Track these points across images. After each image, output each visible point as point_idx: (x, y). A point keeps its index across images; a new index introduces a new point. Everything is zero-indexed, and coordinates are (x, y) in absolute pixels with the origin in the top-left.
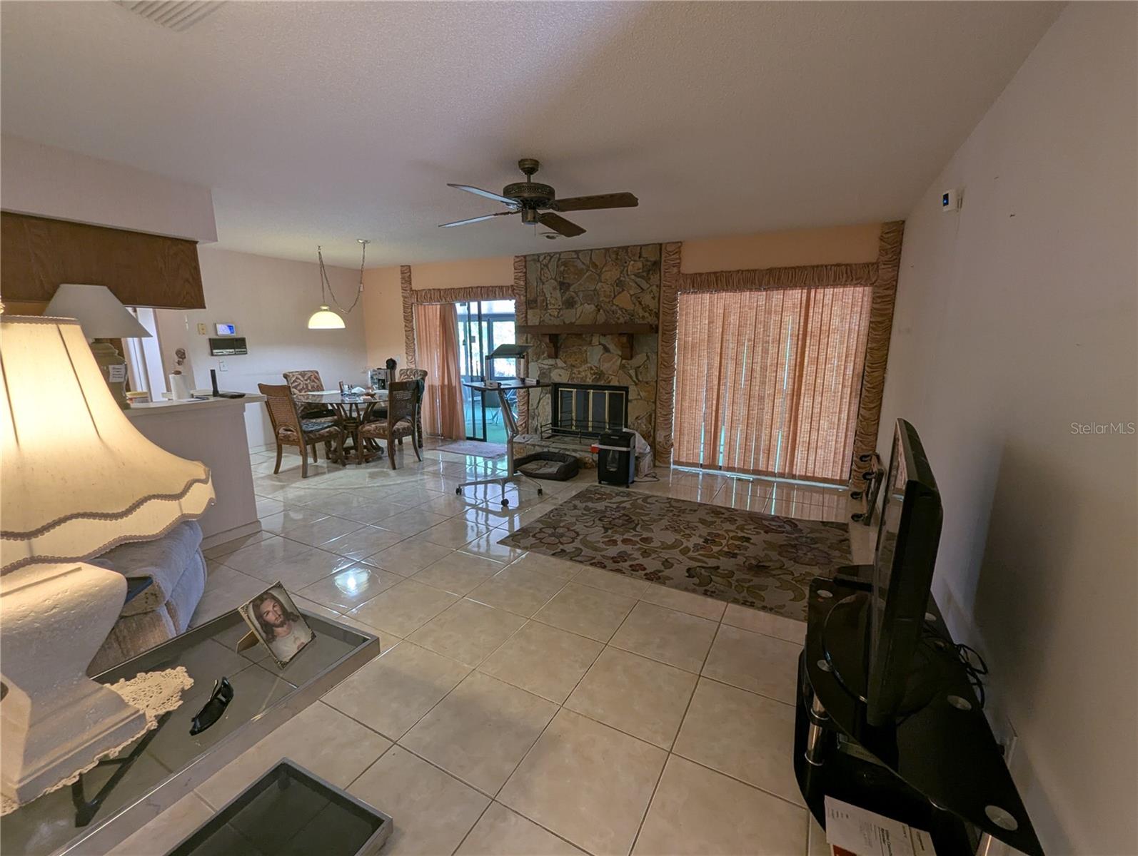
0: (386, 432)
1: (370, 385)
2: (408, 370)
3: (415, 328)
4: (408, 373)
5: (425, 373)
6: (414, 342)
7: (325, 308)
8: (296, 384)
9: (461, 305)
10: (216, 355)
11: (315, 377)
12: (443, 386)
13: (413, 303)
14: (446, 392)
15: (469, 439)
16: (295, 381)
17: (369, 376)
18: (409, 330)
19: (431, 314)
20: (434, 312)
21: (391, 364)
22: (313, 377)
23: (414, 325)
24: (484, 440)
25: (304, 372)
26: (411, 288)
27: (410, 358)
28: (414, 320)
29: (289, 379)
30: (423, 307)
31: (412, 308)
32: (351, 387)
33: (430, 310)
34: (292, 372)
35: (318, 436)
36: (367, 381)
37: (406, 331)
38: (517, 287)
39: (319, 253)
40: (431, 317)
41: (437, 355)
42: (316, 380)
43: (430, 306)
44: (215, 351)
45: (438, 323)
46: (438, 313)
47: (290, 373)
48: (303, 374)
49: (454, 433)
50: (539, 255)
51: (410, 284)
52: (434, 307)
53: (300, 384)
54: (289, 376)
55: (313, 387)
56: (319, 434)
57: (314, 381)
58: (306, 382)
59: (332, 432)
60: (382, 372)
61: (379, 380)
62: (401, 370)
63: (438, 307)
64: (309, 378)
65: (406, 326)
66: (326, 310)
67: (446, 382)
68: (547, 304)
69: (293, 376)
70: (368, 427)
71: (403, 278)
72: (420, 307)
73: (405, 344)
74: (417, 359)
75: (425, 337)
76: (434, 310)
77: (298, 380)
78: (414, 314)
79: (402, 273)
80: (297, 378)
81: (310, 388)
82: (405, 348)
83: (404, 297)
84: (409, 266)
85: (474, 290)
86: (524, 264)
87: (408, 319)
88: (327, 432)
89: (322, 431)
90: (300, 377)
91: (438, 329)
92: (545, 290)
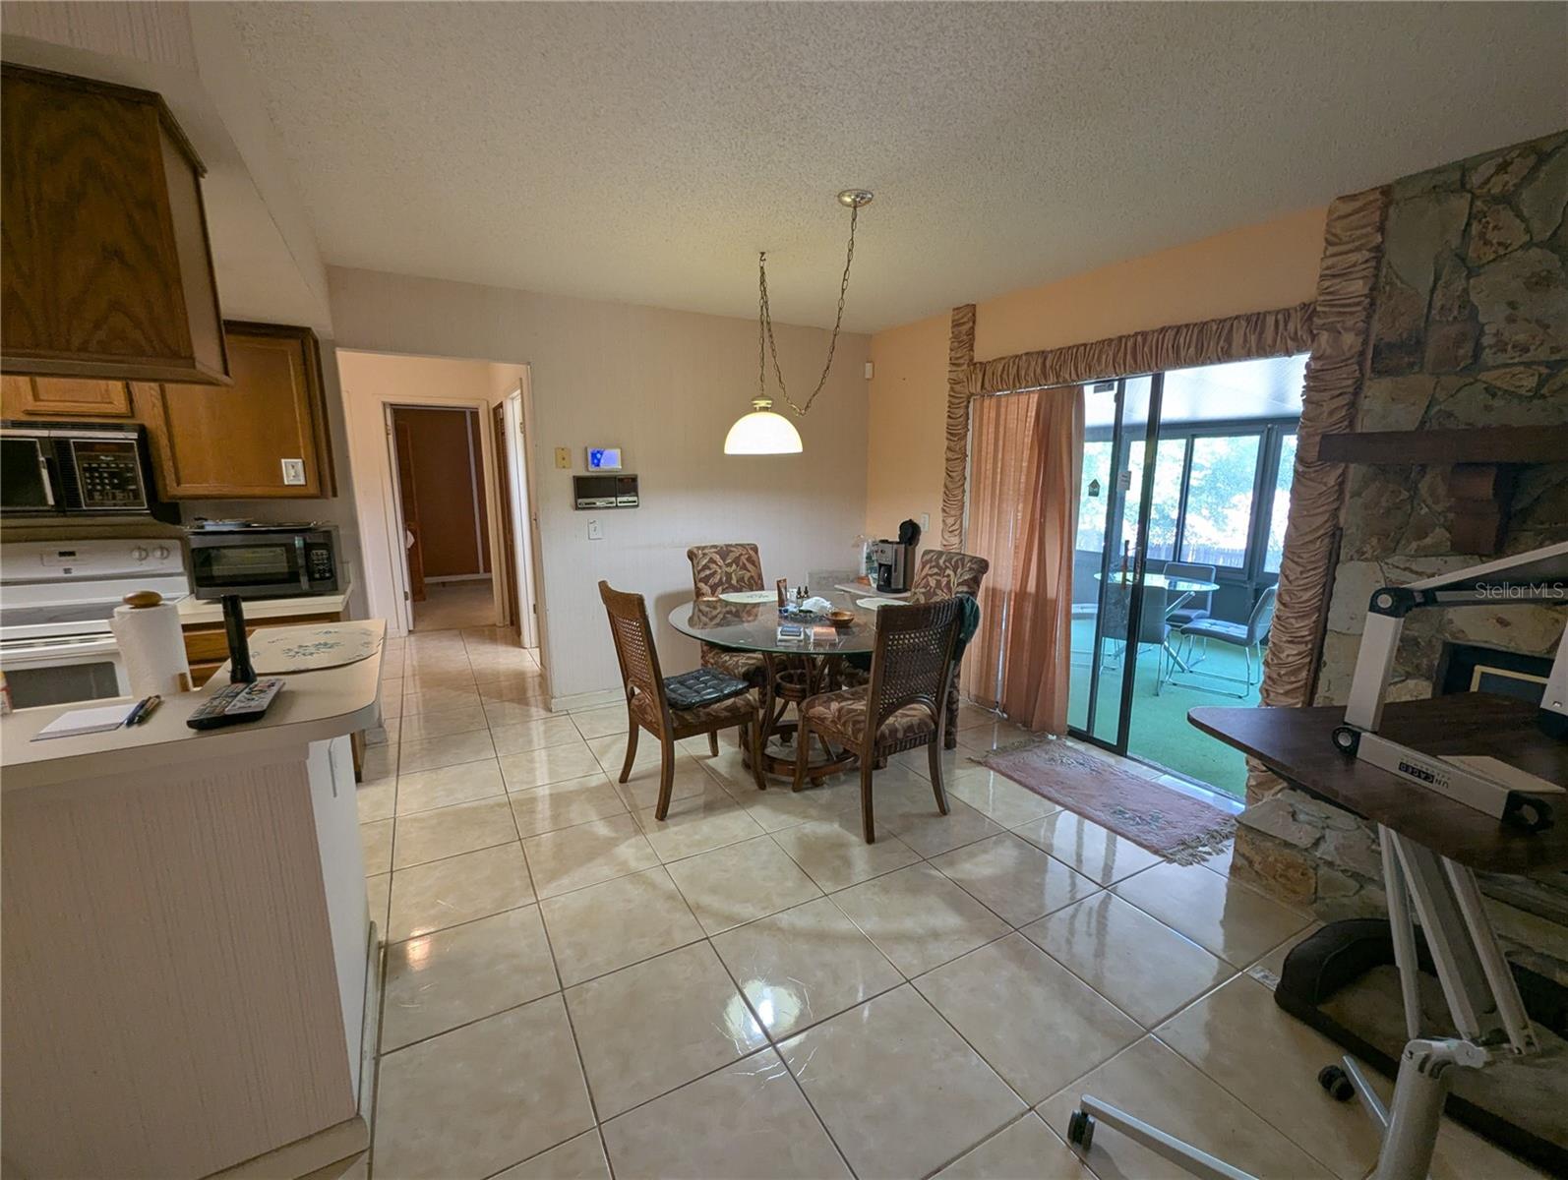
0: (861, 736)
1: (863, 571)
2: (940, 554)
3: (969, 453)
4: (941, 562)
5: (983, 566)
6: (963, 485)
7: (763, 403)
8: (708, 572)
9: (1096, 391)
10: (584, 509)
11: (749, 559)
12: (1021, 596)
13: (972, 394)
14: (1029, 609)
15: (1075, 734)
16: (706, 567)
17: (865, 555)
18: (956, 455)
19: (1012, 416)
20: (1022, 412)
21: (910, 532)
22: (744, 559)
23: (969, 447)
24: (1120, 749)
25: (727, 546)
26: (972, 359)
27: (950, 521)
28: (970, 434)
29: (695, 562)
30: (994, 400)
31: (967, 407)
32: (803, 594)
33: (1013, 408)
34: (704, 548)
35: (703, 719)
36: (859, 564)
37: (947, 460)
38: (1325, 304)
39: (762, 268)
40: (1012, 425)
41: (1015, 517)
42: (749, 566)
43: (1014, 399)
44: (580, 501)
45: (1028, 440)
46: (1032, 413)
47: (698, 548)
48: (724, 551)
49: (1037, 713)
50: (1464, 168)
51: (972, 350)
52: (1024, 399)
53: (715, 572)
54: (696, 555)
55: (741, 580)
56: (709, 714)
57: (744, 568)
58: (728, 569)
59: (738, 709)
60: (888, 548)
61: (881, 565)
62: (926, 552)
63: (1035, 398)
64: (736, 561)
65: (949, 448)
66: (765, 409)
67: (1031, 587)
68: (1478, 350)
69: (704, 554)
70: (821, 708)
71: (956, 337)
72: (987, 402)
73: (943, 489)
74: (966, 523)
75: (989, 473)
76: (1022, 408)
77: (713, 566)
78: (970, 421)
79: (956, 324)
80: (712, 561)
81: (734, 582)
82: (940, 497)
83: (954, 382)
84: (974, 306)
85: (1152, 339)
86: (1376, 217)
87: (956, 434)
88: (727, 709)
89: (716, 706)
90: (717, 558)
91: (1026, 453)
92: (1474, 298)
